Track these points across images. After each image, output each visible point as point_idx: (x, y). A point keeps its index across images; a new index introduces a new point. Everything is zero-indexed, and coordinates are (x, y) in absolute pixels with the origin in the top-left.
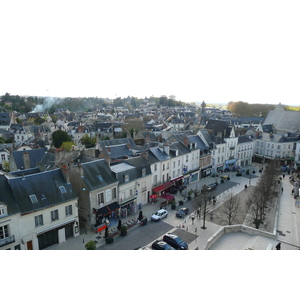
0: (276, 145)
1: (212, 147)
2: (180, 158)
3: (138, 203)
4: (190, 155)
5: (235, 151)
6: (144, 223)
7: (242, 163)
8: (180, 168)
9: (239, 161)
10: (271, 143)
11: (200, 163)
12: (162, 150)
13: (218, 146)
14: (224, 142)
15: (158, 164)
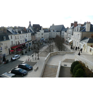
0: (55, 33)
1: (35, 33)
2: (23, 35)
3: (3, 54)
4: (27, 34)
5: (43, 35)
6: (7, 62)
7: (46, 39)
8: (24, 39)
9: (45, 39)
10: (54, 33)
11: (32, 38)
12: (14, 30)
13: (38, 33)
14: (39, 32)
15: (13, 36)
